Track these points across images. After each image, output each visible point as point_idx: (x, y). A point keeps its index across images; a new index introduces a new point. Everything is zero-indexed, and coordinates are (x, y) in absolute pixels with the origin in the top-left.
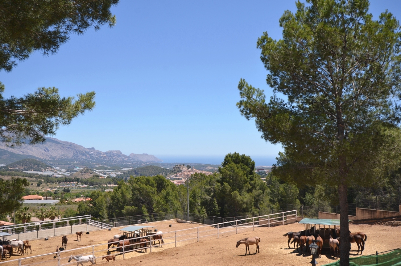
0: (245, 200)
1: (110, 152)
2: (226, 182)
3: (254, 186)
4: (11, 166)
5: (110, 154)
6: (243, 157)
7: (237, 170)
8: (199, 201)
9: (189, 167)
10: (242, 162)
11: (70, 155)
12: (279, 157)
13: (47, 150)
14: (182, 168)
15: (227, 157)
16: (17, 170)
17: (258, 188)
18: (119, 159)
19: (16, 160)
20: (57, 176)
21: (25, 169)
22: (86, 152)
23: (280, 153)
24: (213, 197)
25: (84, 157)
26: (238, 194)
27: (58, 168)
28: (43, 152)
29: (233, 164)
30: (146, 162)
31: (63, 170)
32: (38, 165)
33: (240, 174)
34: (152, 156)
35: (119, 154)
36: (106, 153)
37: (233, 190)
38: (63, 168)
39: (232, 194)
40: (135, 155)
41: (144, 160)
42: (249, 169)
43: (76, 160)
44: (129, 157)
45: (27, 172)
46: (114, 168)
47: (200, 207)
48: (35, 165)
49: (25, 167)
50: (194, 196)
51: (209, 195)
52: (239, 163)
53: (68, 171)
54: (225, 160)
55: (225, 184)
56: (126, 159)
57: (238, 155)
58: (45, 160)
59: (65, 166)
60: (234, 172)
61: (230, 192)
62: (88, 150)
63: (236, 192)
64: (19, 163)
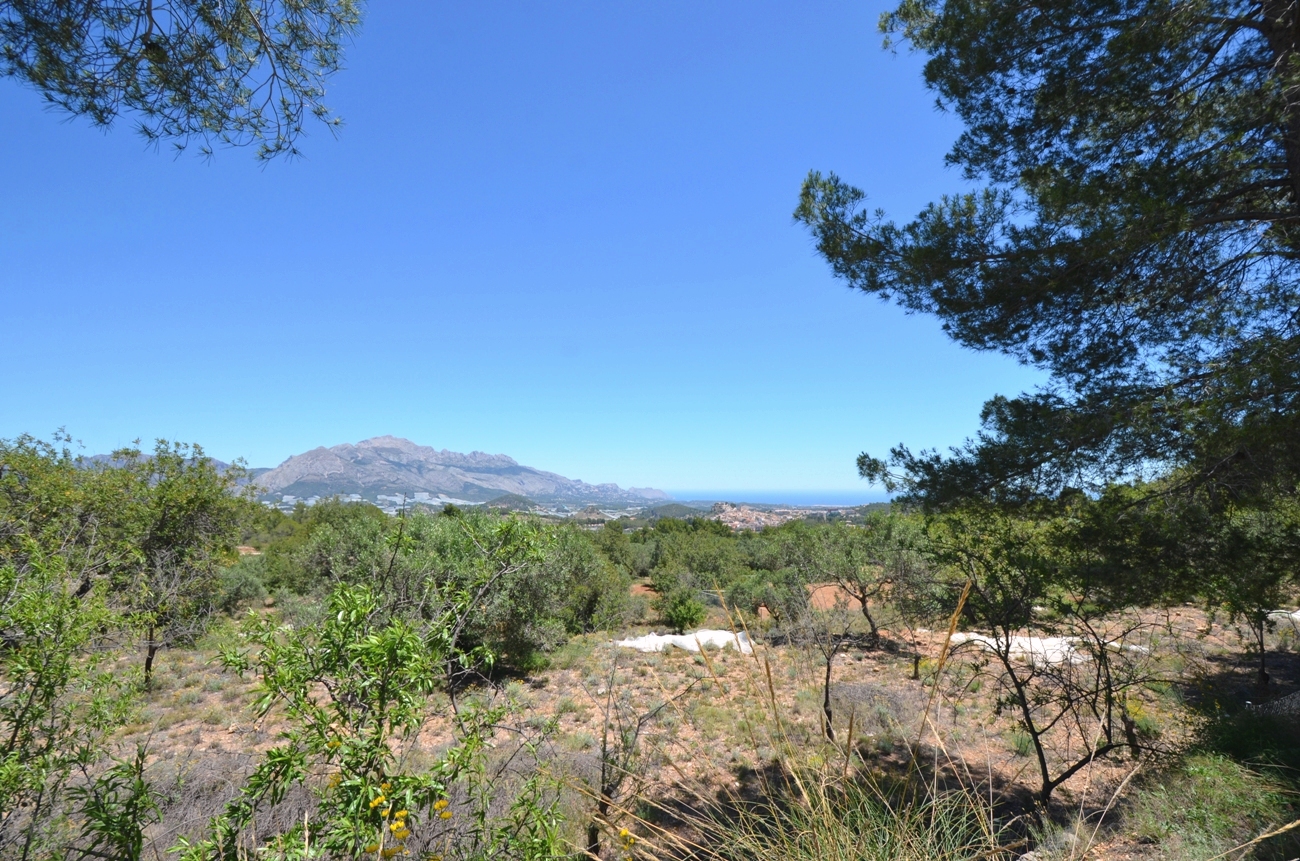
1: (603, 486)
5: (603, 488)
9: (733, 506)
11: (551, 490)
13: (522, 483)
14: (724, 507)
18: (615, 495)
22: (572, 486)
25: (570, 493)
28: (518, 485)
30: (653, 500)
32: (525, 503)
34: (659, 491)
35: (615, 489)
36: (598, 487)
40: (636, 490)
41: (649, 496)
43: (561, 497)
44: (628, 493)
46: (615, 508)
48: (520, 502)
56: (625, 496)
62: (573, 483)
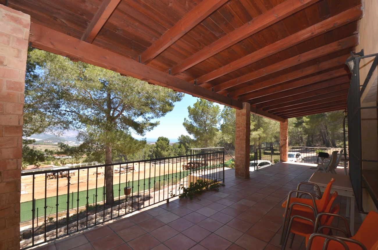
0: (166, 154)
2: (159, 147)
3: (169, 149)
4: (45, 140)
6: (165, 138)
7: (163, 143)
8: (147, 155)
10: (165, 140)
12: (179, 138)
15: (159, 138)
16: (49, 142)
17: (170, 150)
19: (48, 138)
20: (70, 145)
21: (53, 142)
23: (179, 137)
24: (153, 153)
26: (163, 152)
27: (71, 142)
29: (161, 141)
31: (73, 143)
33: (164, 145)
37: (162, 150)
38: (73, 142)
39: (161, 152)
42: (167, 143)
45: (54, 143)
47: (147, 157)
49: (53, 141)
50: (145, 153)
51: (151, 152)
52: (163, 140)
53: (76, 143)
54: (158, 139)
55: (158, 148)
57: (163, 137)
58: (64, 138)
59: (75, 141)
60: (162, 144)
61: (160, 151)
63: (163, 151)
64: (50, 139)
